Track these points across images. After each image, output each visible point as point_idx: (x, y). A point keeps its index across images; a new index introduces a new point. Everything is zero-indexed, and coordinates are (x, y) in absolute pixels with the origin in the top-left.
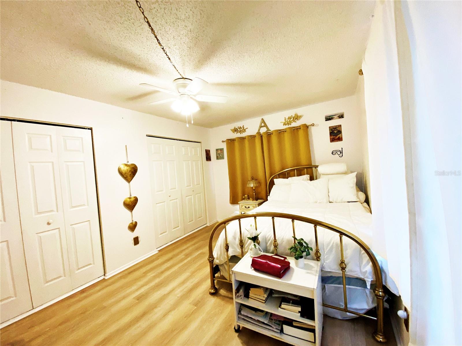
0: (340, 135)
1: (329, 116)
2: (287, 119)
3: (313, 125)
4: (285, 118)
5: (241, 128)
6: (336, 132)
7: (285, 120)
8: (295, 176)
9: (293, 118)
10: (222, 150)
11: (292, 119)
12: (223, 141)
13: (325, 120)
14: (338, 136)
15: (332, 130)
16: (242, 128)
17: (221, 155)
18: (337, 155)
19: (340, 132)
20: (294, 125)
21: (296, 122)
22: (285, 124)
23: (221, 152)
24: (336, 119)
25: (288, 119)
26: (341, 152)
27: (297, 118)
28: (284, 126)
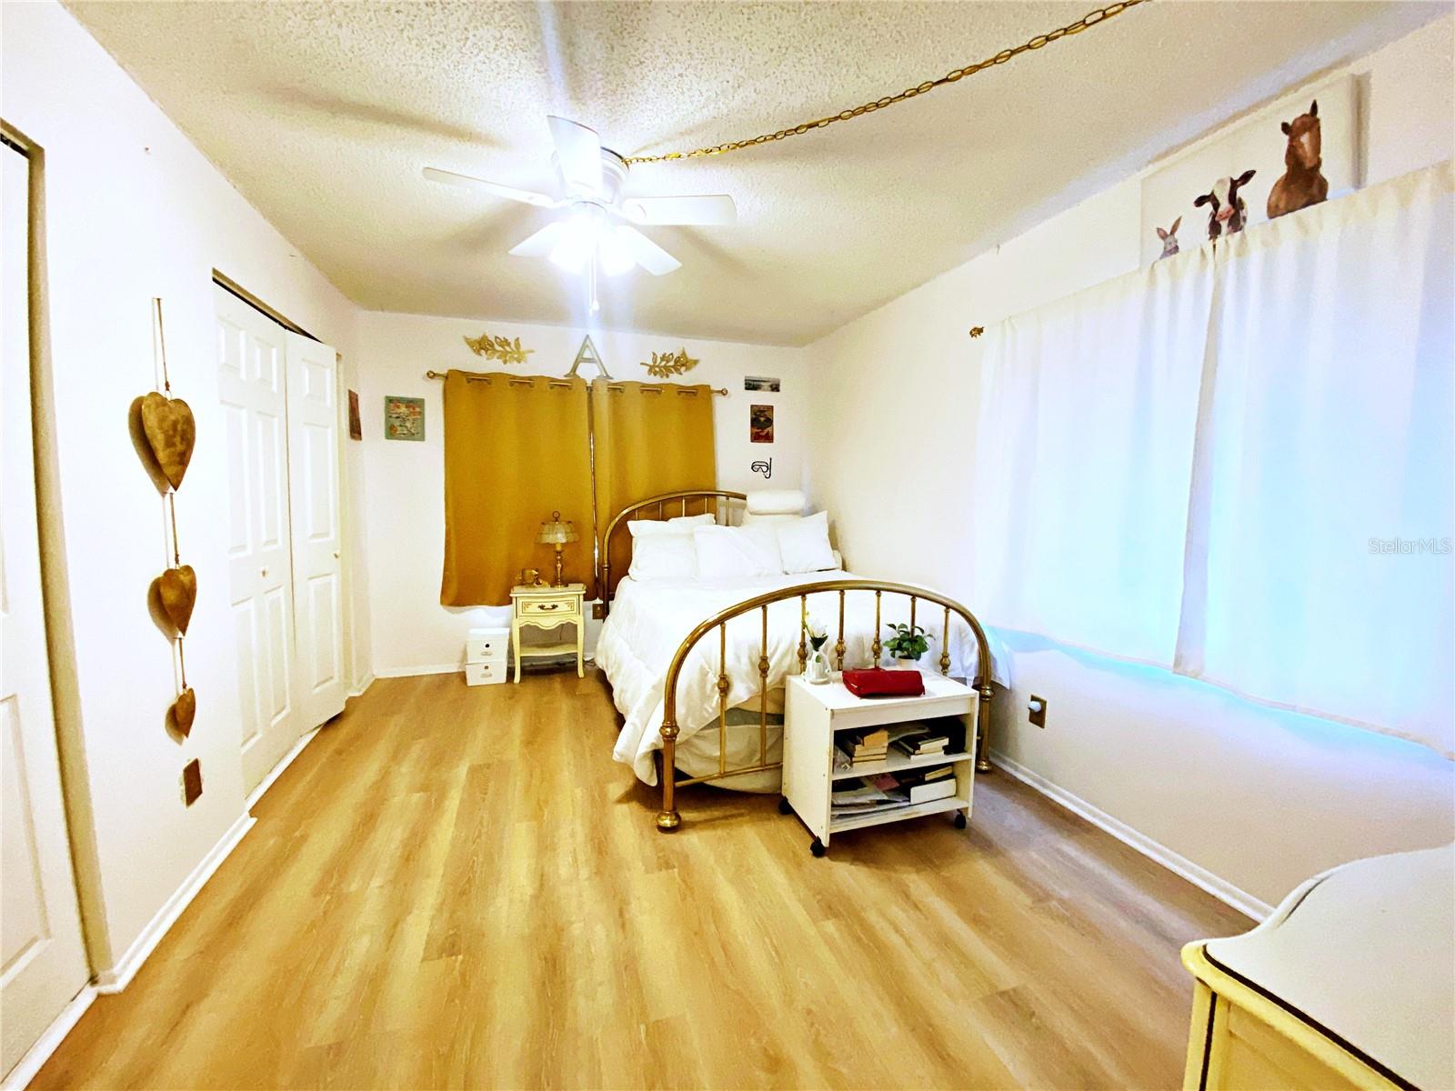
0: (769, 429)
1: (754, 381)
2: (659, 360)
3: (723, 393)
4: (654, 354)
5: (509, 344)
6: (762, 419)
7: (655, 360)
8: (681, 516)
9: (676, 362)
10: (415, 405)
11: (672, 363)
12: (432, 375)
13: (744, 387)
14: (766, 431)
15: (755, 414)
16: (513, 345)
17: (408, 424)
18: (760, 473)
19: (770, 422)
20: (675, 379)
21: (681, 374)
22: (652, 370)
23: (414, 413)
24: (764, 390)
25: (662, 359)
26: (769, 468)
27: (683, 363)
28: (649, 374)
